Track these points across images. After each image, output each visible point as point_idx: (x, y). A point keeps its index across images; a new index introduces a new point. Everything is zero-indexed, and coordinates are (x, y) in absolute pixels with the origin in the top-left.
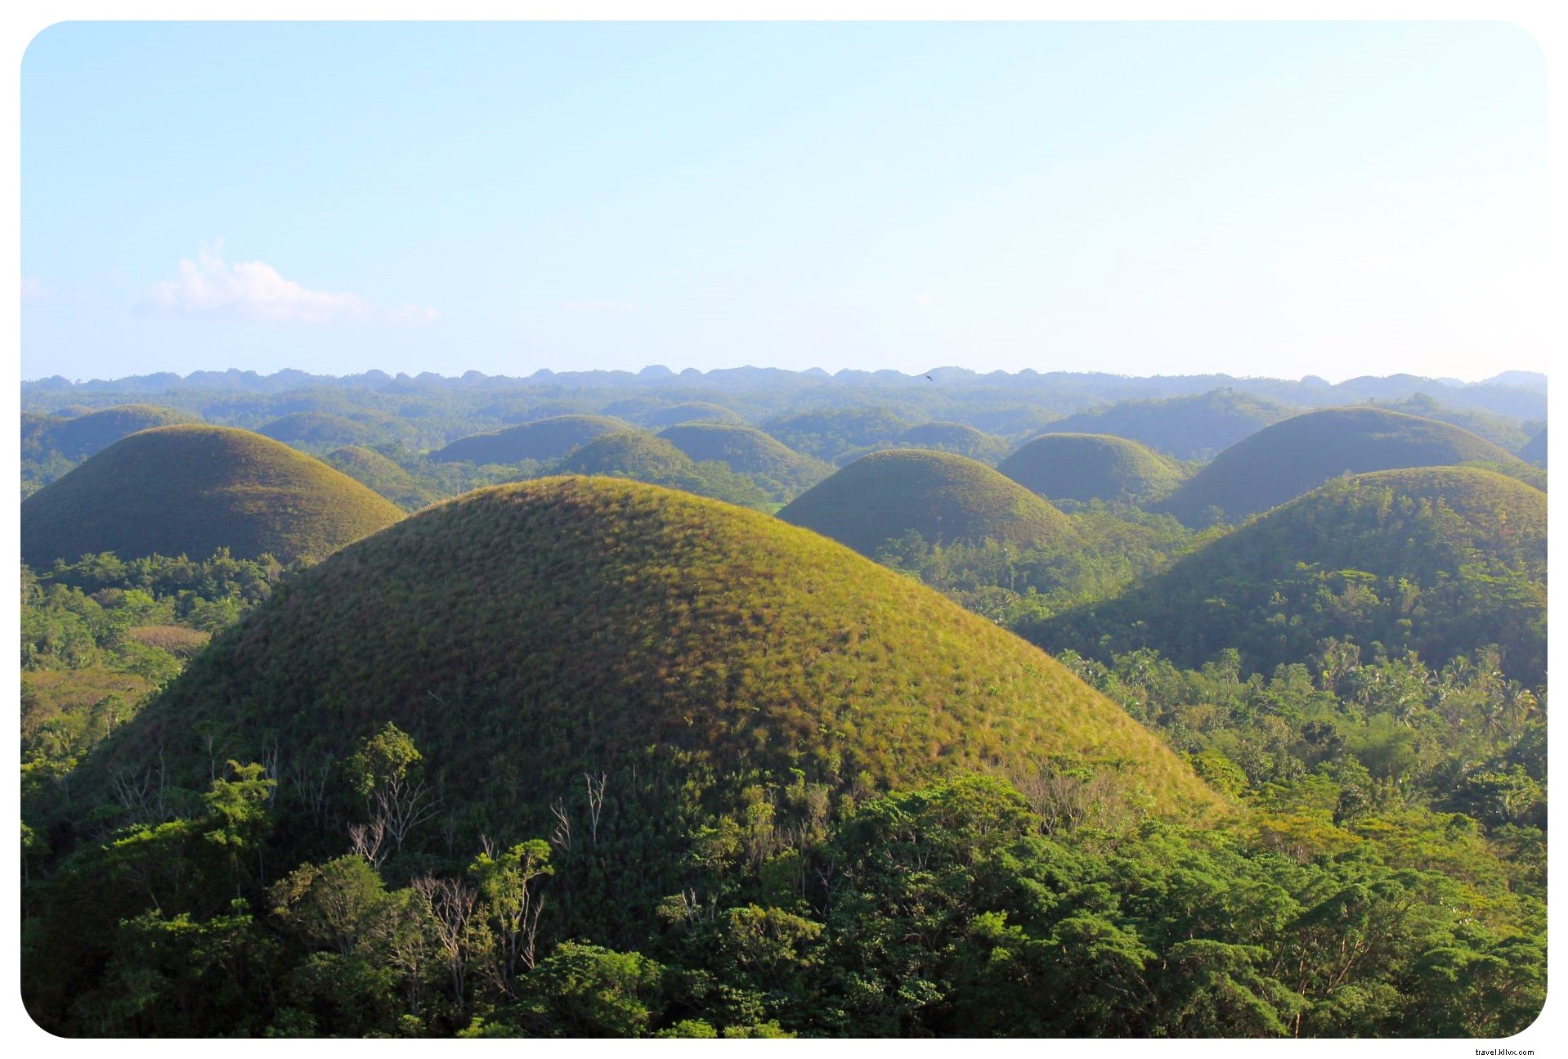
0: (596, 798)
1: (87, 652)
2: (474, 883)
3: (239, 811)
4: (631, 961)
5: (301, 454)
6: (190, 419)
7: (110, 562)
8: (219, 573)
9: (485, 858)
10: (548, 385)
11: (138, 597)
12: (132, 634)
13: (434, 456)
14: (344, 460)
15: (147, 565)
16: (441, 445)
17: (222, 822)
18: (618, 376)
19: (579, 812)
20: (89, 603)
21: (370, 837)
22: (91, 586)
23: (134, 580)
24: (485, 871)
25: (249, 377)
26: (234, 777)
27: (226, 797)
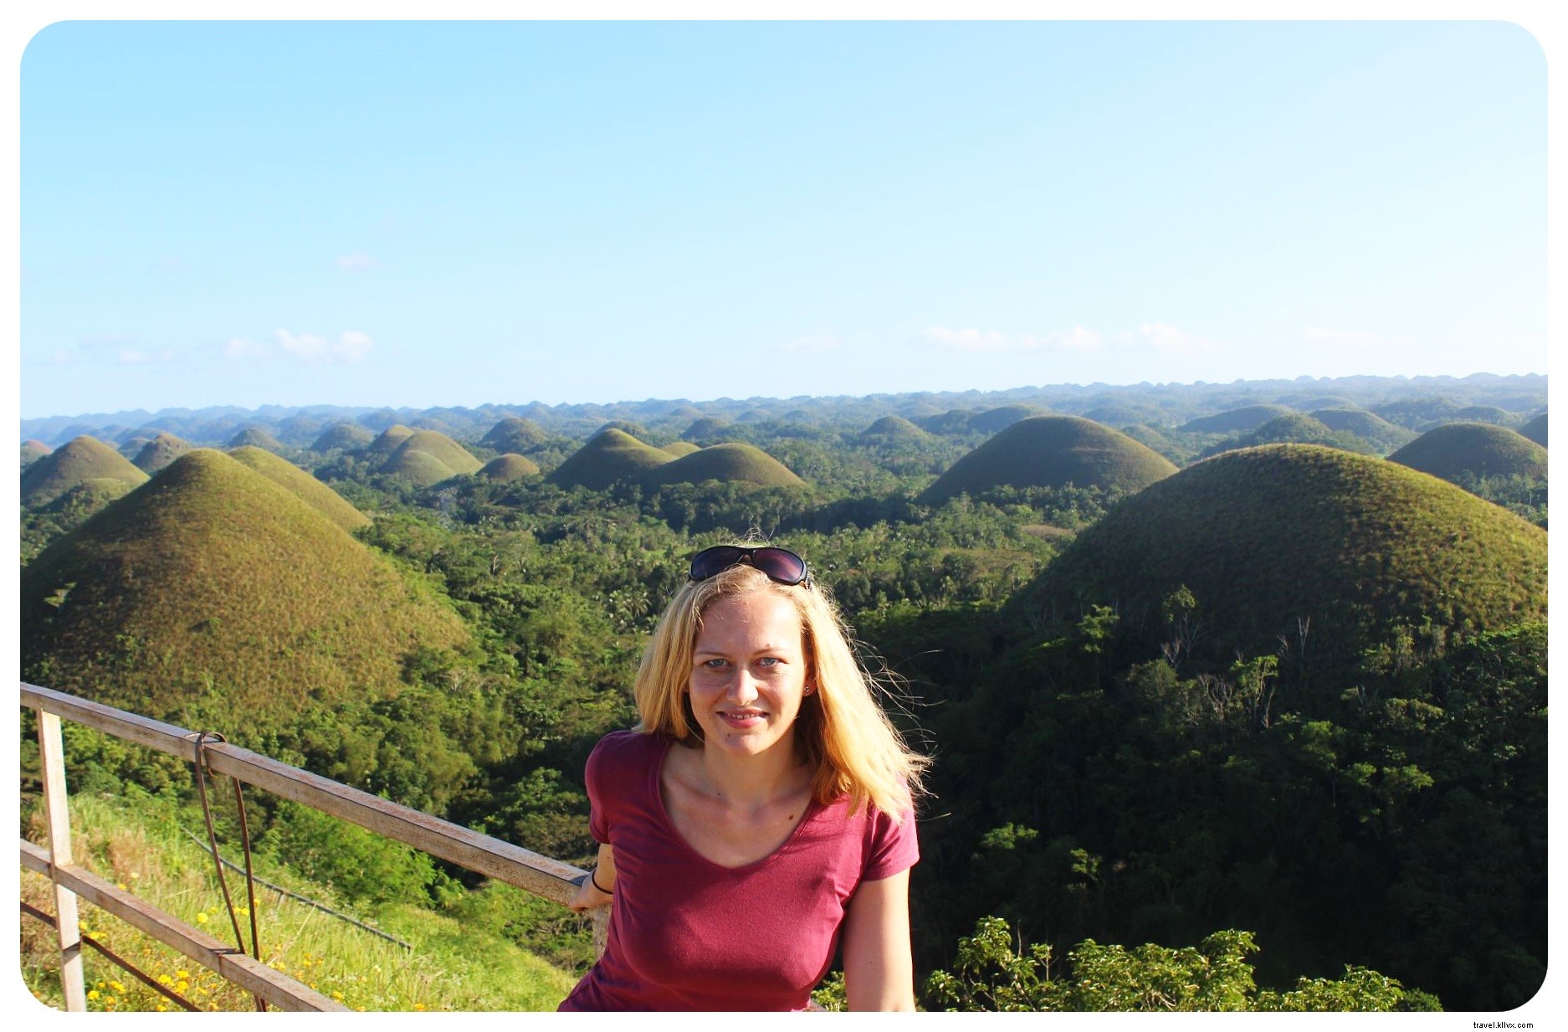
0: (1304, 630)
1: (1000, 540)
2: (1233, 678)
3: (1098, 633)
4: (1324, 726)
5: (1111, 430)
6: (1046, 412)
7: (1008, 490)
8: (1067, 496)
9: (1239, 663)
10: (1244, 388)
11: (1025, 509)
12: (1023, 529)
13: (1180, 429)
14: (1131, 431)
15: (1029, 492)
16: (1184, 423)
17: (1089, 639)
18: (1282, 382)
19: (1293, 638)
20: (1000, 513)
21: (1172, 649)
22: (1000, 503)
23: (1021, 500)
24: (1239, 672)
25: (1076, 387)
26: (1094, 614)
27: (1090, 625)
